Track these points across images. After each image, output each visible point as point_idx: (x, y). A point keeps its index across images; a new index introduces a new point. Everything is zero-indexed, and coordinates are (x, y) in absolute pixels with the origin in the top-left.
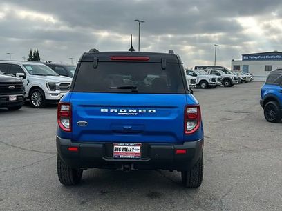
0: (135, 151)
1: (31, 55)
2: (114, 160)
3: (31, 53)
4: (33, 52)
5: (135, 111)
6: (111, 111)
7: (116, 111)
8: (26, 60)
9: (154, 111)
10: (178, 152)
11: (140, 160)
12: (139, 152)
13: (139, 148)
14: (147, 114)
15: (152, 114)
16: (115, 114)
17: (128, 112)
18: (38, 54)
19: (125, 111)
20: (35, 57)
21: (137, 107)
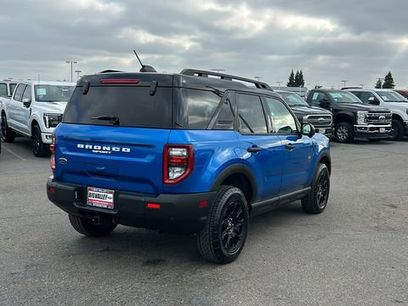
0: (108, 200)
1: (291, 79)
2: (88, 208)
3: (292, 74)
4: (295, 74)
5: (109, 149)
6: (87, 147)
7: (91, 147)
8: (285, 85)
9: (128, 150)
10: (149, 206)
11: (112, 212)
12: (111, 201)
13: (111, 195)
14: (121, 153)
15: (126, 154)
16: (89, 151)
17: (102, 149)
18: (301, 76)
19: (100, 148)
20: (297, 81)
21: (112, 144)
